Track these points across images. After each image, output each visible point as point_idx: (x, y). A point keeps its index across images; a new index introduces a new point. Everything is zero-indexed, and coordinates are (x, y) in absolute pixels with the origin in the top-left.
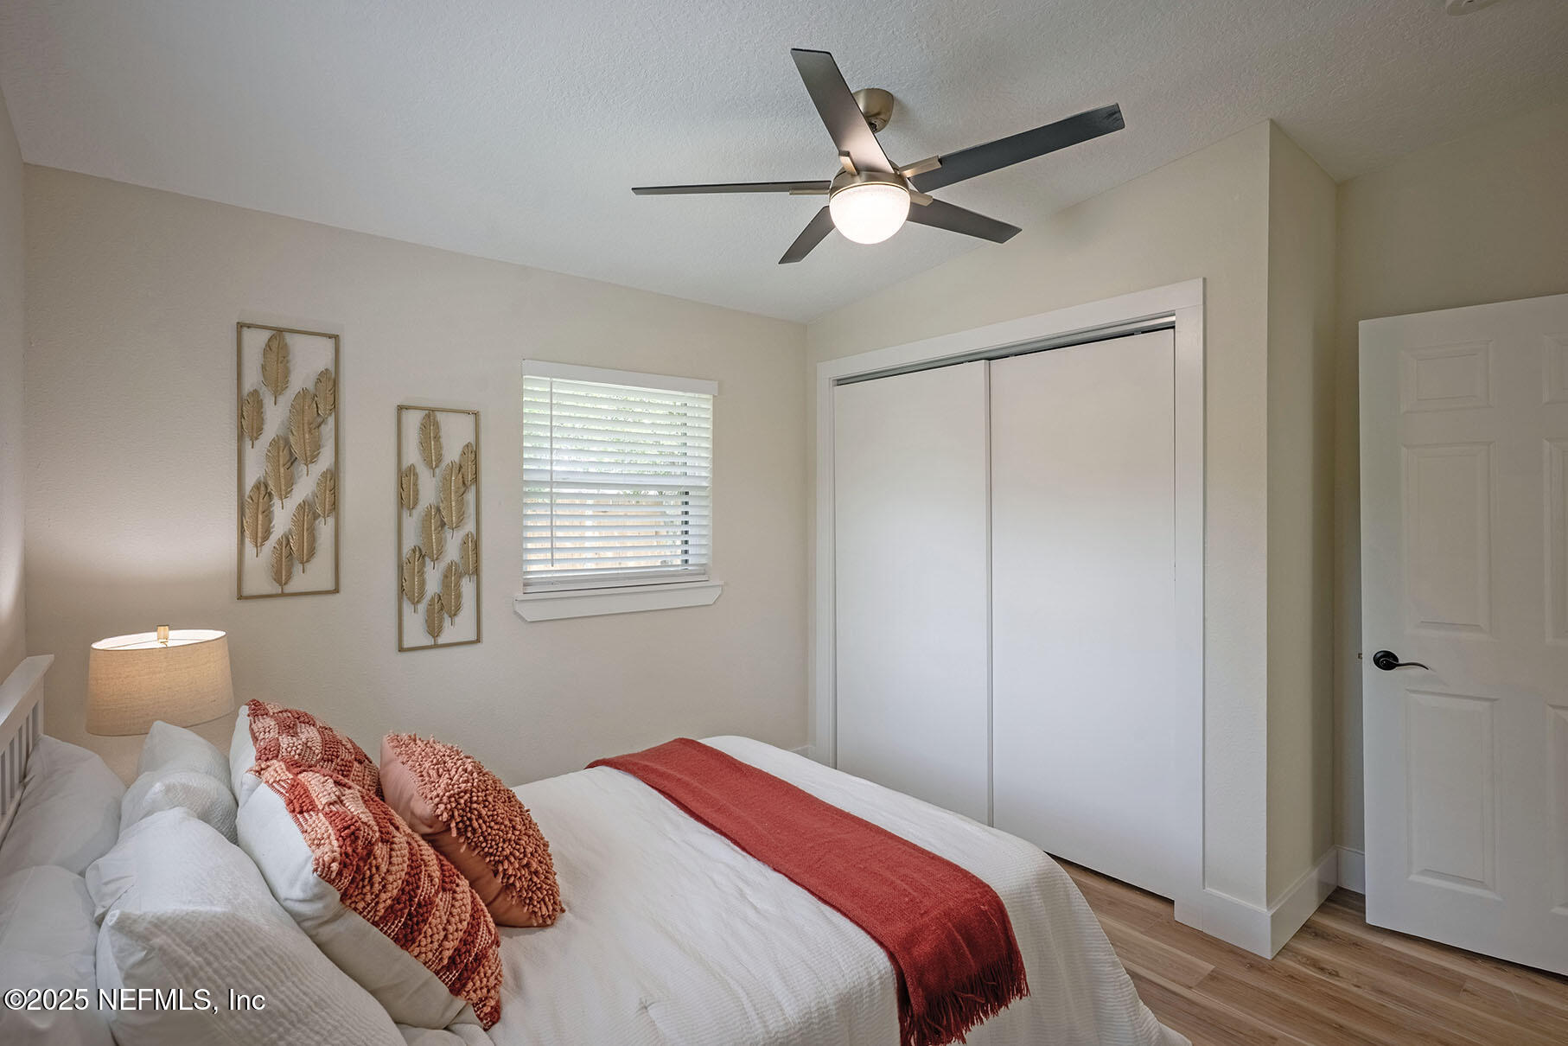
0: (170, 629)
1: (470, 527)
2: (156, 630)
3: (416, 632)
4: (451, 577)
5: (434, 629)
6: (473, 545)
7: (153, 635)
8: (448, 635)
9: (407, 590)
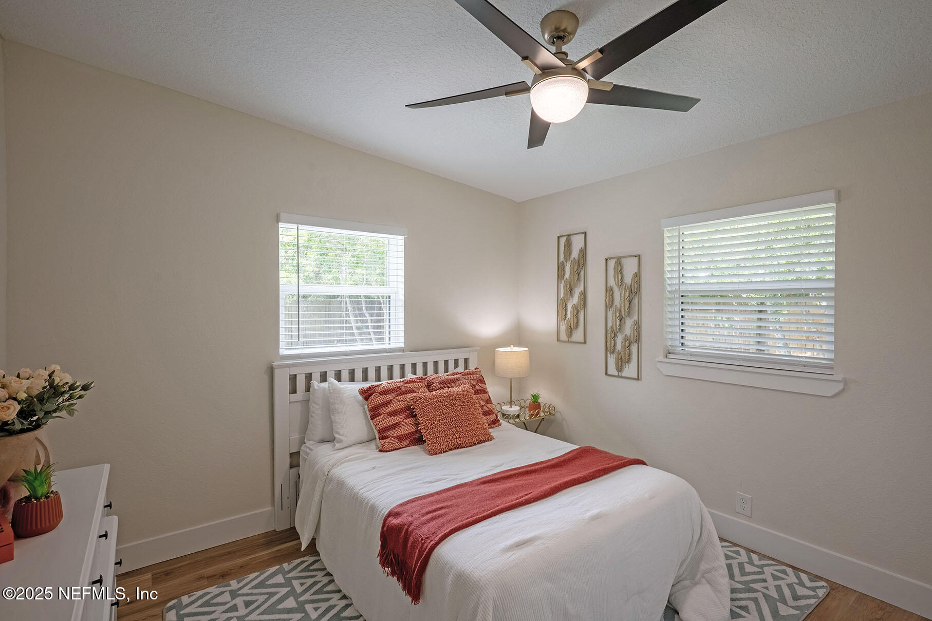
0: (514, 347)
1: (636, 318)
2: (510, 346)
3: (612, 370)
4: (628, 343)
5: (620, 369)
6: (638, 326)
7: (509, 348)
8: (625, 373)
9: (609, 349)
